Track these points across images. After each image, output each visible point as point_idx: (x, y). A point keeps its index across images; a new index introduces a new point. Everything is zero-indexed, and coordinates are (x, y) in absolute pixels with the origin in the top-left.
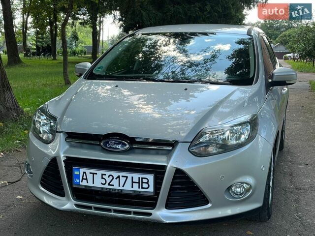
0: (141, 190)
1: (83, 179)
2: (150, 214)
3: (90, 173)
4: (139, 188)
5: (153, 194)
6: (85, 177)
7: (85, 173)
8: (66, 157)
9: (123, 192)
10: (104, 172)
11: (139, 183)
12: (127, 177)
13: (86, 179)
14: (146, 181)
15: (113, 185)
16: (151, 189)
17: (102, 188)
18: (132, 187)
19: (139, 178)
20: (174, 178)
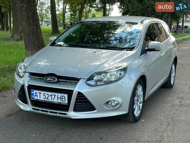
0: (61, 102)
1: (35, 96)
2: (66, 114)
3: (39, 93)
4: (61, 101)
5: (67, 104)
6: (36, 95)
7: (36, 93)
8: (28, 85)
9: (53, 103)
10: (45, 93)
11: (61, 98)
12: (55, 95)
13: (37, 96)
14: (64, 97)
15: (49, 99)
16: (66, 102)
17: (44, 101)
18: (58, 100)
19: (61, 96)
20: (77, 96)
